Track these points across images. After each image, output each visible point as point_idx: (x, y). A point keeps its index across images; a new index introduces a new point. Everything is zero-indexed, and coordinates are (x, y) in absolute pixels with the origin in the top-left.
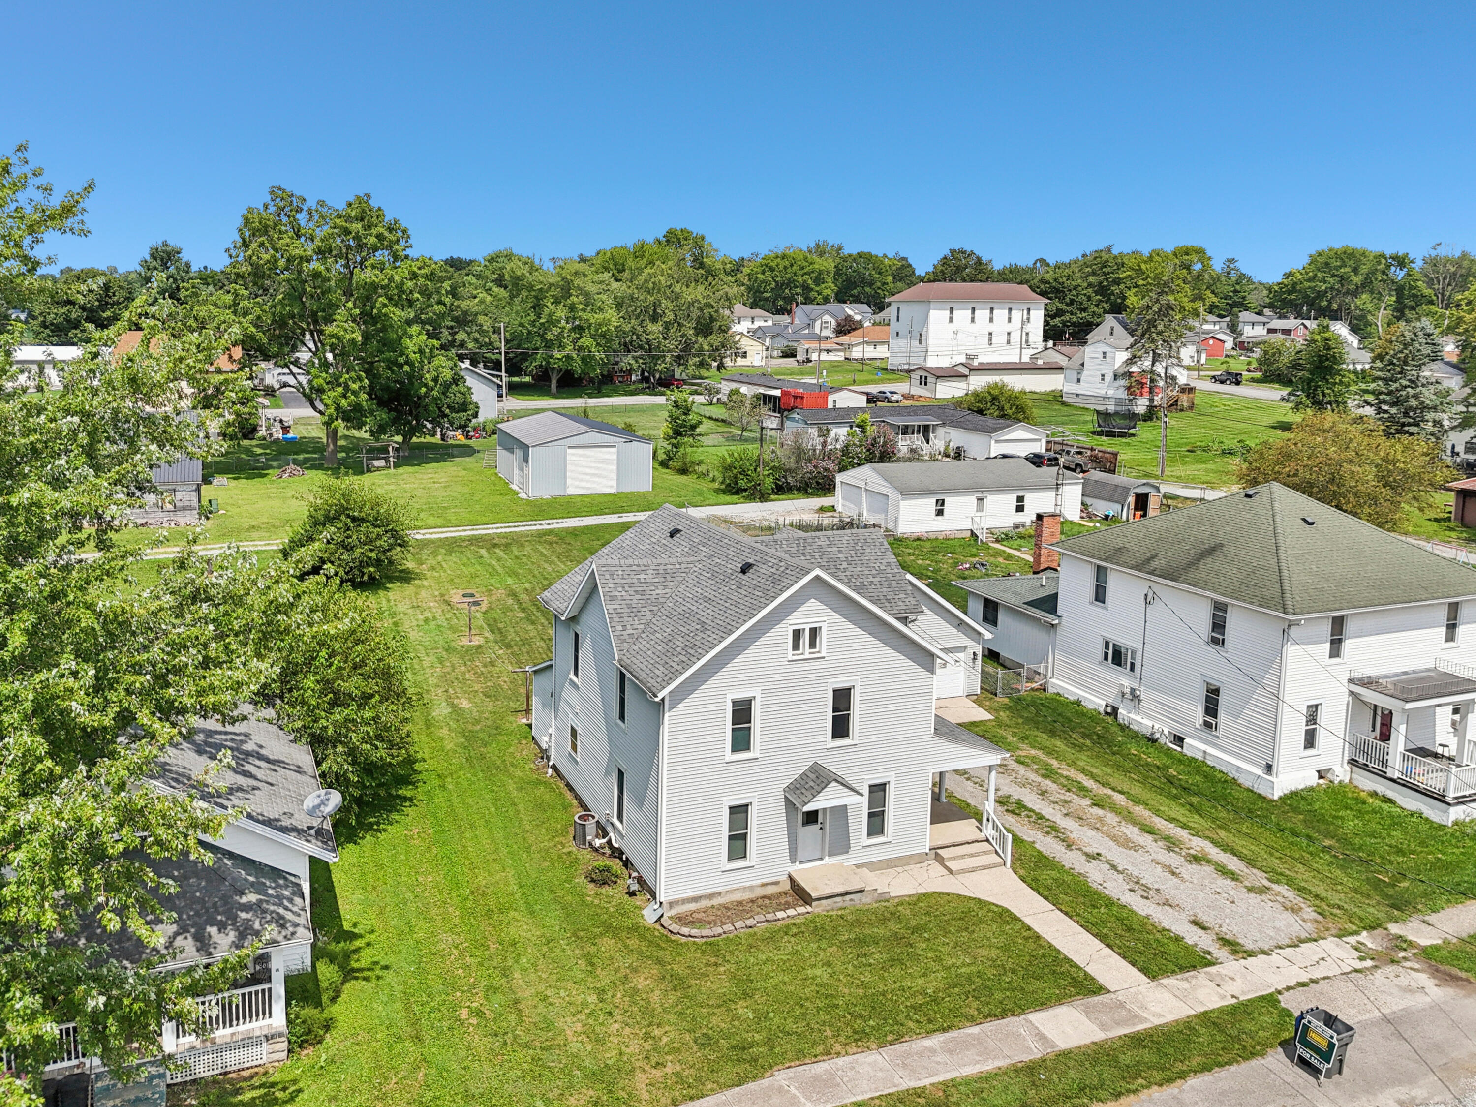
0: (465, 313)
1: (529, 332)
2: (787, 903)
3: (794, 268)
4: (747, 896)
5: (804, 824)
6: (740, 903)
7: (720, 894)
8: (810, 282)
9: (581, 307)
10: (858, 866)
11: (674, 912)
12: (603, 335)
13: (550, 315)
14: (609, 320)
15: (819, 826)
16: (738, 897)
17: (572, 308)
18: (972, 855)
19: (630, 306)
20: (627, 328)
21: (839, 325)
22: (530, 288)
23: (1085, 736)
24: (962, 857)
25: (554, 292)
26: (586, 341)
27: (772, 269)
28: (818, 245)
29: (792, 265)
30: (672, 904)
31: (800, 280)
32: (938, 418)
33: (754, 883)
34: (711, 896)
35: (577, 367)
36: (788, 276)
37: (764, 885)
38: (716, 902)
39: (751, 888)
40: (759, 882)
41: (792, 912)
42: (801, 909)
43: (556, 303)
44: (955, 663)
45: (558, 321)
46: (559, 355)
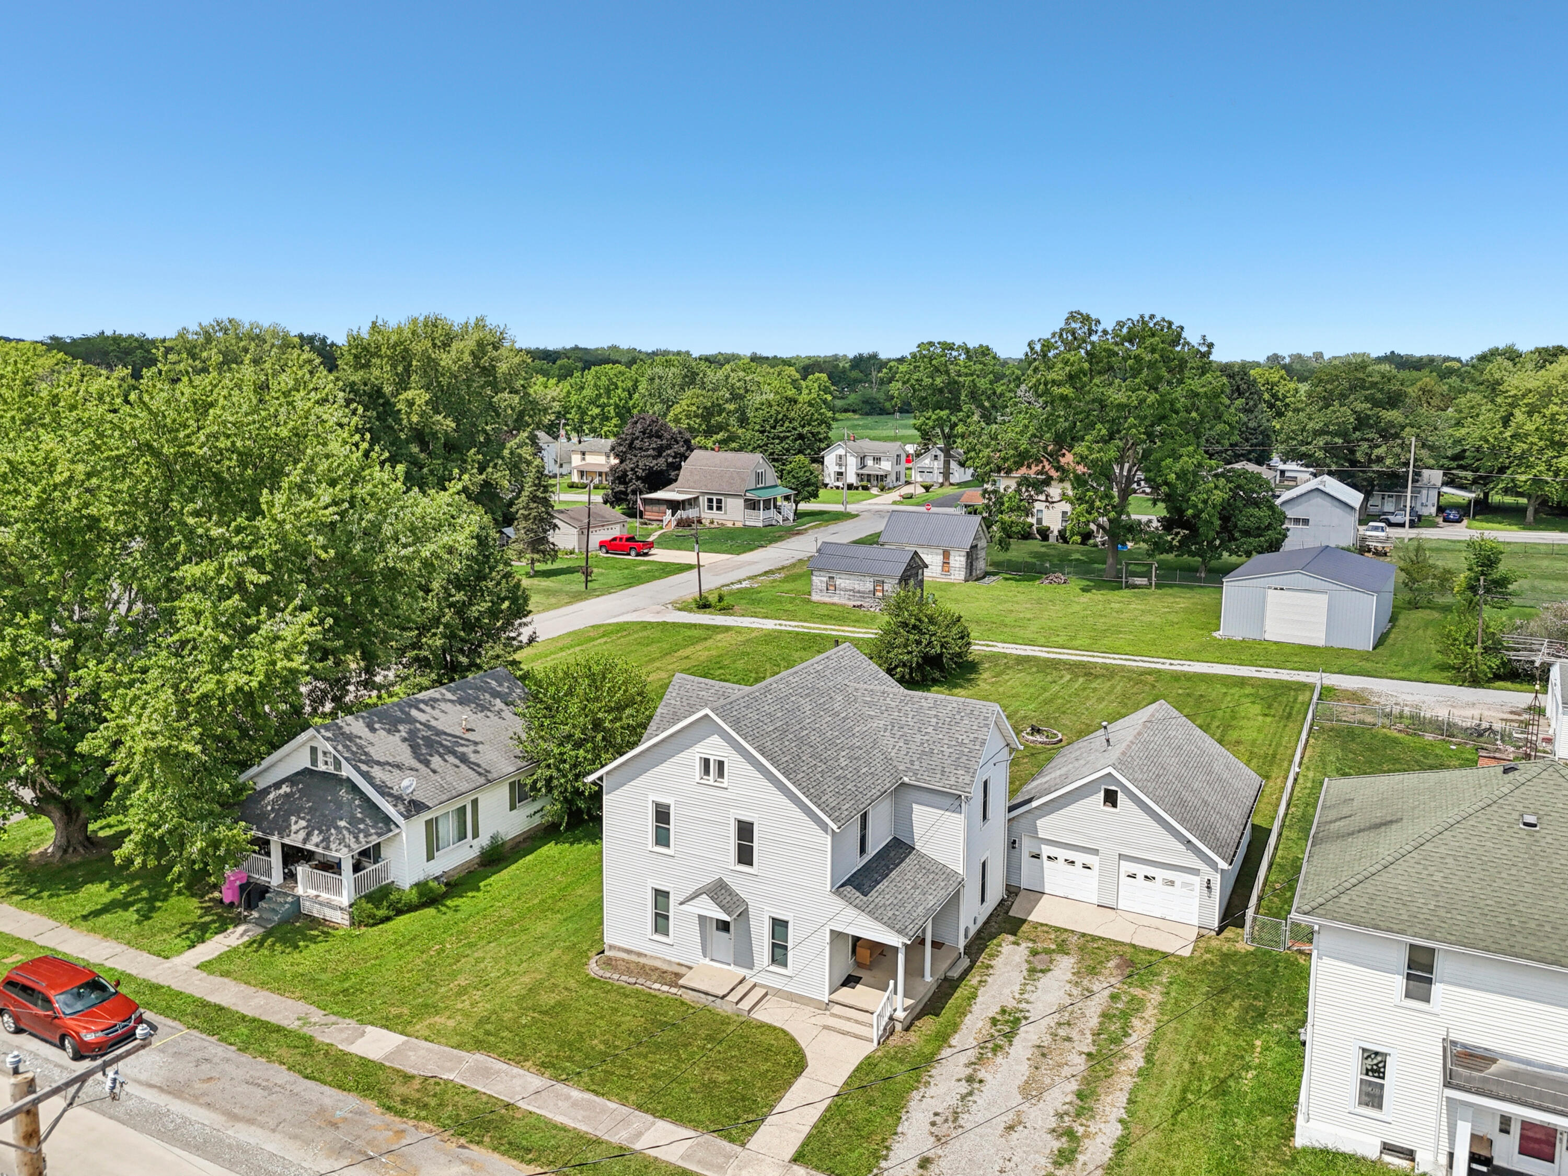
4: (665, 967)
5: (716, 929)
6: (656, 970)
7: (645, 956)
11: (612, 953)
15: (730, 936)
16: (658, 964)
18: (857, 1022)
24: (849, 1019)
25: (1530, 399)
30: (611, 947)
33: (673, 960)
34: (639, 954)
37: (679, 964)
38: (642, 960)
39: (670, 962)
40: (677, 961)
41: (665, 988)
42: (674, 990)
43: (1530, 414)
44: (1185, 884)
45: (1526, 435)
46: (1523, 478)
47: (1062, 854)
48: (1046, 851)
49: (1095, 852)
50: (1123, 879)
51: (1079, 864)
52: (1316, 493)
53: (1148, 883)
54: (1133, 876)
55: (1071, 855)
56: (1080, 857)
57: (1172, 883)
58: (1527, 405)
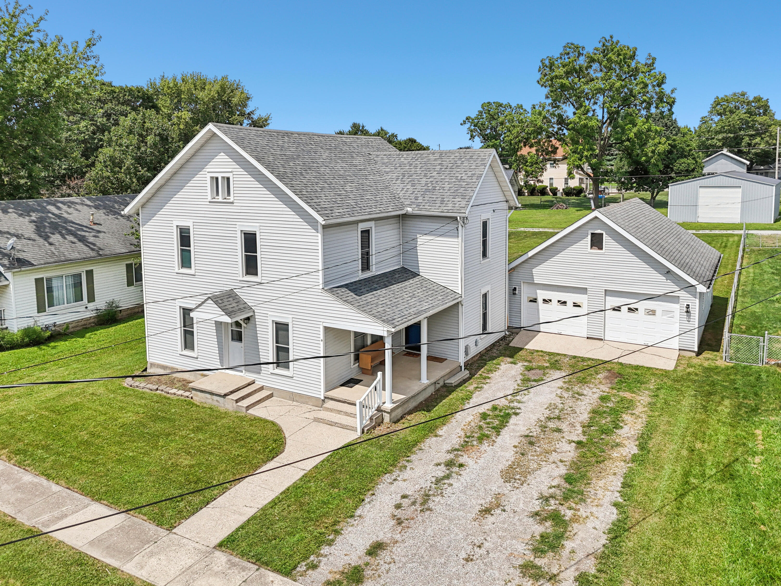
4: (191, 378)
5: (233, 340)
7: (177, 370)
15: (242, 344)
16: (187, 376)
18: (346, 414)
24: (339, 412)
34: (173, 369)
37: (202, 375)
39: (195, 374)
41: (180, 392)
42: (187, 394)
44: (665, 312)
47: (555, 296)
48: (541, 295)
49: (583, 291)
50: (610, 312)
51: (570, 304)
53: (631, 314)
54: (618, 309)
55: (563, 296)
56: (570, 298)
57: (652, 313)
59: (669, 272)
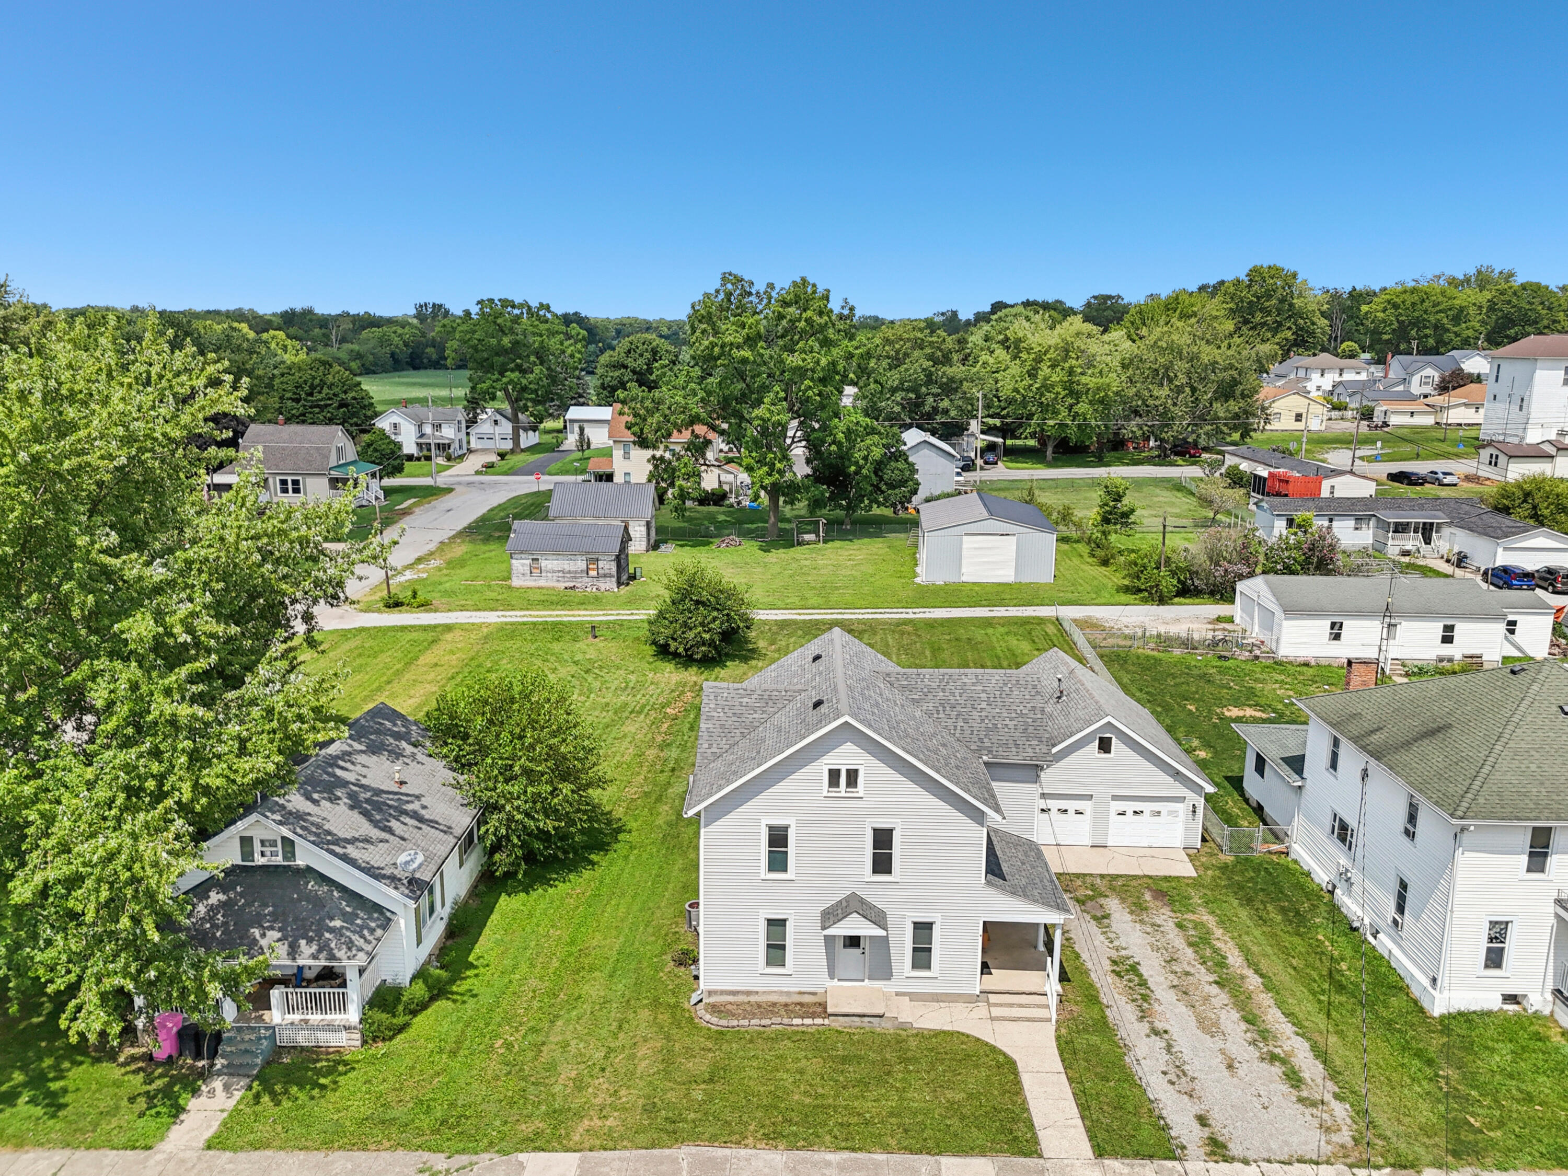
0: (952, 380)
1: (1024, 397)
2: (814, 1012)
3: (1426, 304)
4: (784, 999)
5: (845, 946)
6: (774, 1004)
7: (757, 993)
8: (1445, 321)
9: (1079, 370)
10: (897, 994)
11: (712, 1000)
12: (1101, 401)
13: (1046, 379)
14: (1108, 385)
15: (861, 951)
16: (773, 998)
17: (1071, 372)
19: (1138, 368)
20: (1131, 392)
21: (1443, 380)
22: (1029, 350)
23: (1283, 911)
25: (1051, 355)
26: (1082, 407)
27: (1396, 306)
28: (1479, 272)
29: (1423, 301)
30: (710, 993)
31: (1432, 319)
32: (1448, 516)
33: (792, 990)
34: (748, 993)
35: (1072, 433)
36: (1416, 314)
37: (800, 993)
38: (753, 999)
39: (788, 993)
40: (797, 990)
41: (808, 1021)
42: (819, 1021)
43: (1053, 366)
44: (1170, 813)
45: (1053, 386)
46: (1051, 423)
47: (1055, 804)
48: (1041, 804)
49: (1090, 797)
50: (1114, 818)
51: (1071, 812)
52: (923, 445)
53: (1137, 817)
54: (1123, 814)
55: (1063, 804)
56: (1071, 805)
57: (1158, 813)
58: (1050, 359)
59: (1178, 773)
